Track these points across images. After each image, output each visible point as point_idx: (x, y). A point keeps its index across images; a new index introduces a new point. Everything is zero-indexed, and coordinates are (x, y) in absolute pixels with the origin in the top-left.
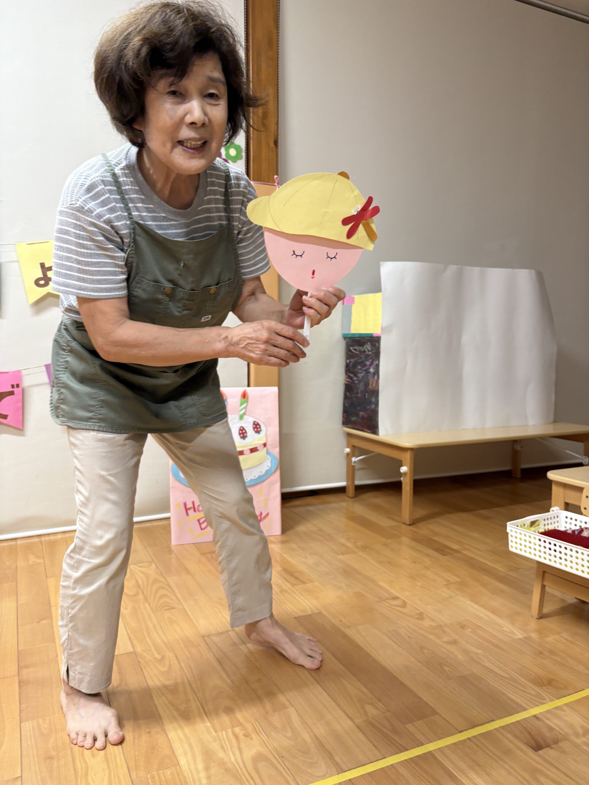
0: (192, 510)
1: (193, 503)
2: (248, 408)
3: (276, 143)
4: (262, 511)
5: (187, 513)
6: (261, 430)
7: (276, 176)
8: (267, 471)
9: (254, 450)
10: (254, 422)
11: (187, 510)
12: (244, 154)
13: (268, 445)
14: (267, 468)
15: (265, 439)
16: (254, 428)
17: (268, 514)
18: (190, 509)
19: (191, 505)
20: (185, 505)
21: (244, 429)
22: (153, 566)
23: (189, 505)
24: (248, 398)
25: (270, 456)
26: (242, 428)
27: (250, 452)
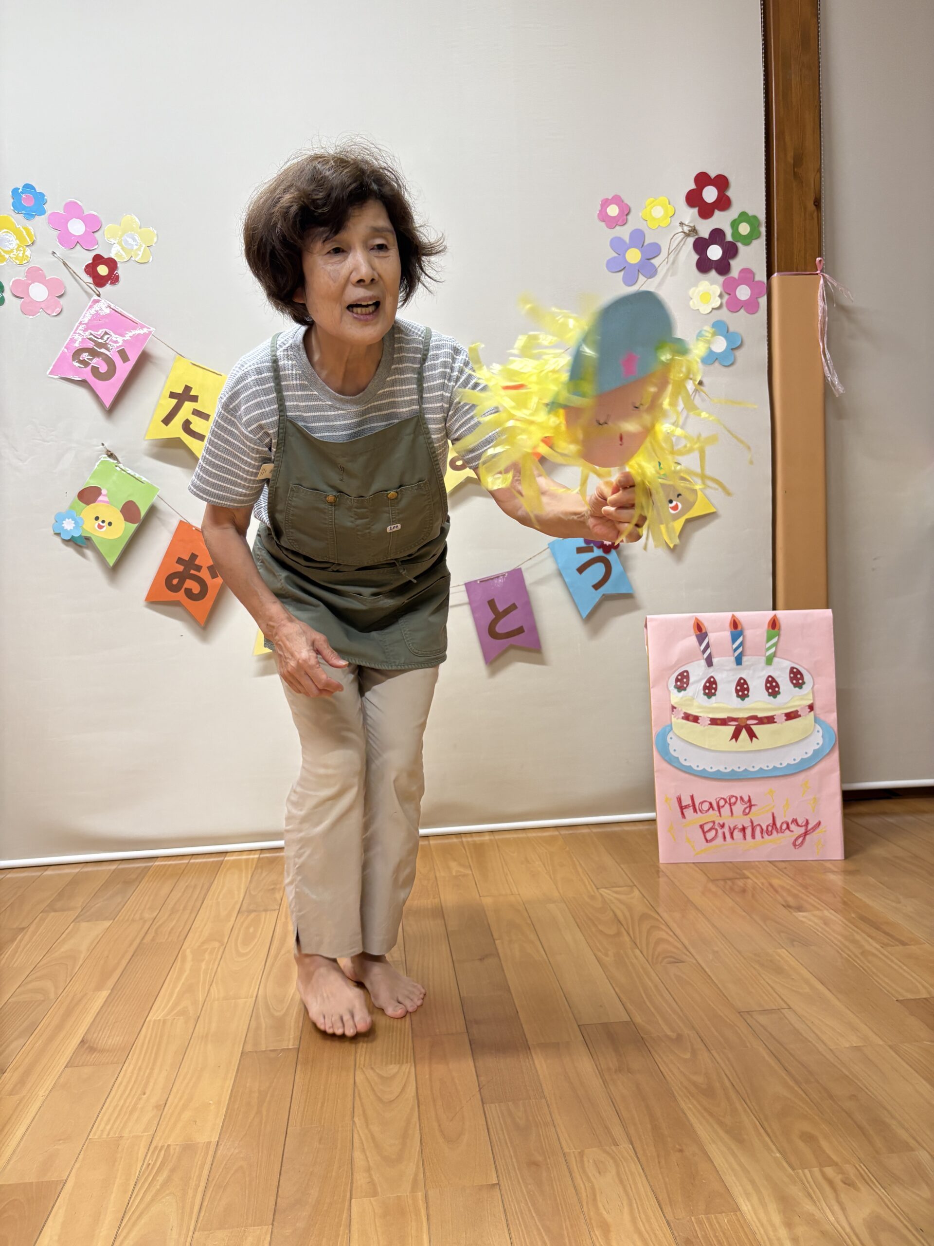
0: (691, 809)
1: (692, 798)
2: (780, 644)
3: (817, 203)
4: (808, 818)
5: (683, 814)
6: (804, 683)
7: (818, 259)
8: (816, 752)
9: (793, 715)
10: (792, 668)
11: (682, 808)
12: (763, 230)
13: (816, 707)
14: (817, 747)
15: (811, 697)
16: (791, 679)
17: (819, 823)
18: (687, 807)
19: (690, 802)
20: (679, 800)
21: (774, 680)
22: (636, 893)
23: (686, 801)
24: (779, 629)
25: (821, 726)
26: (770, 679)
27: (785, 718)
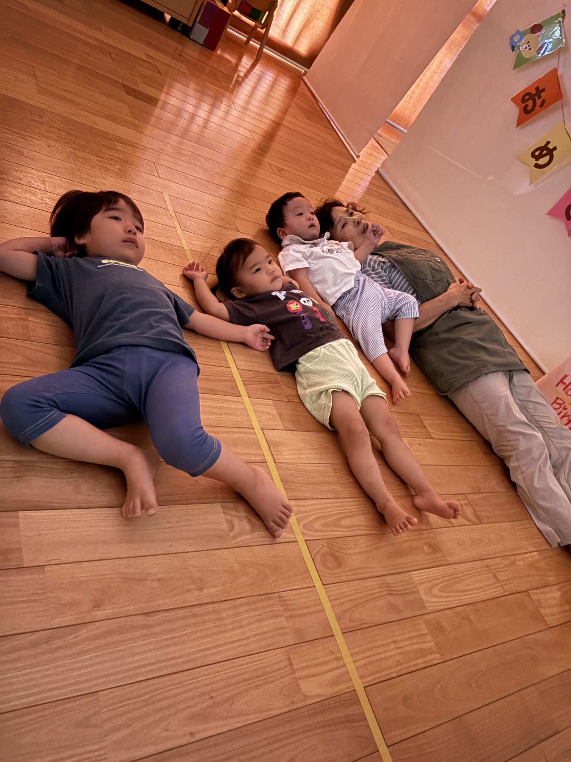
0: (564, 386)
5: (558, 384)
11: (561, 381)
18: (564, 383)
19: (567, 383)
20: (565, 377)
23: (567, 381)
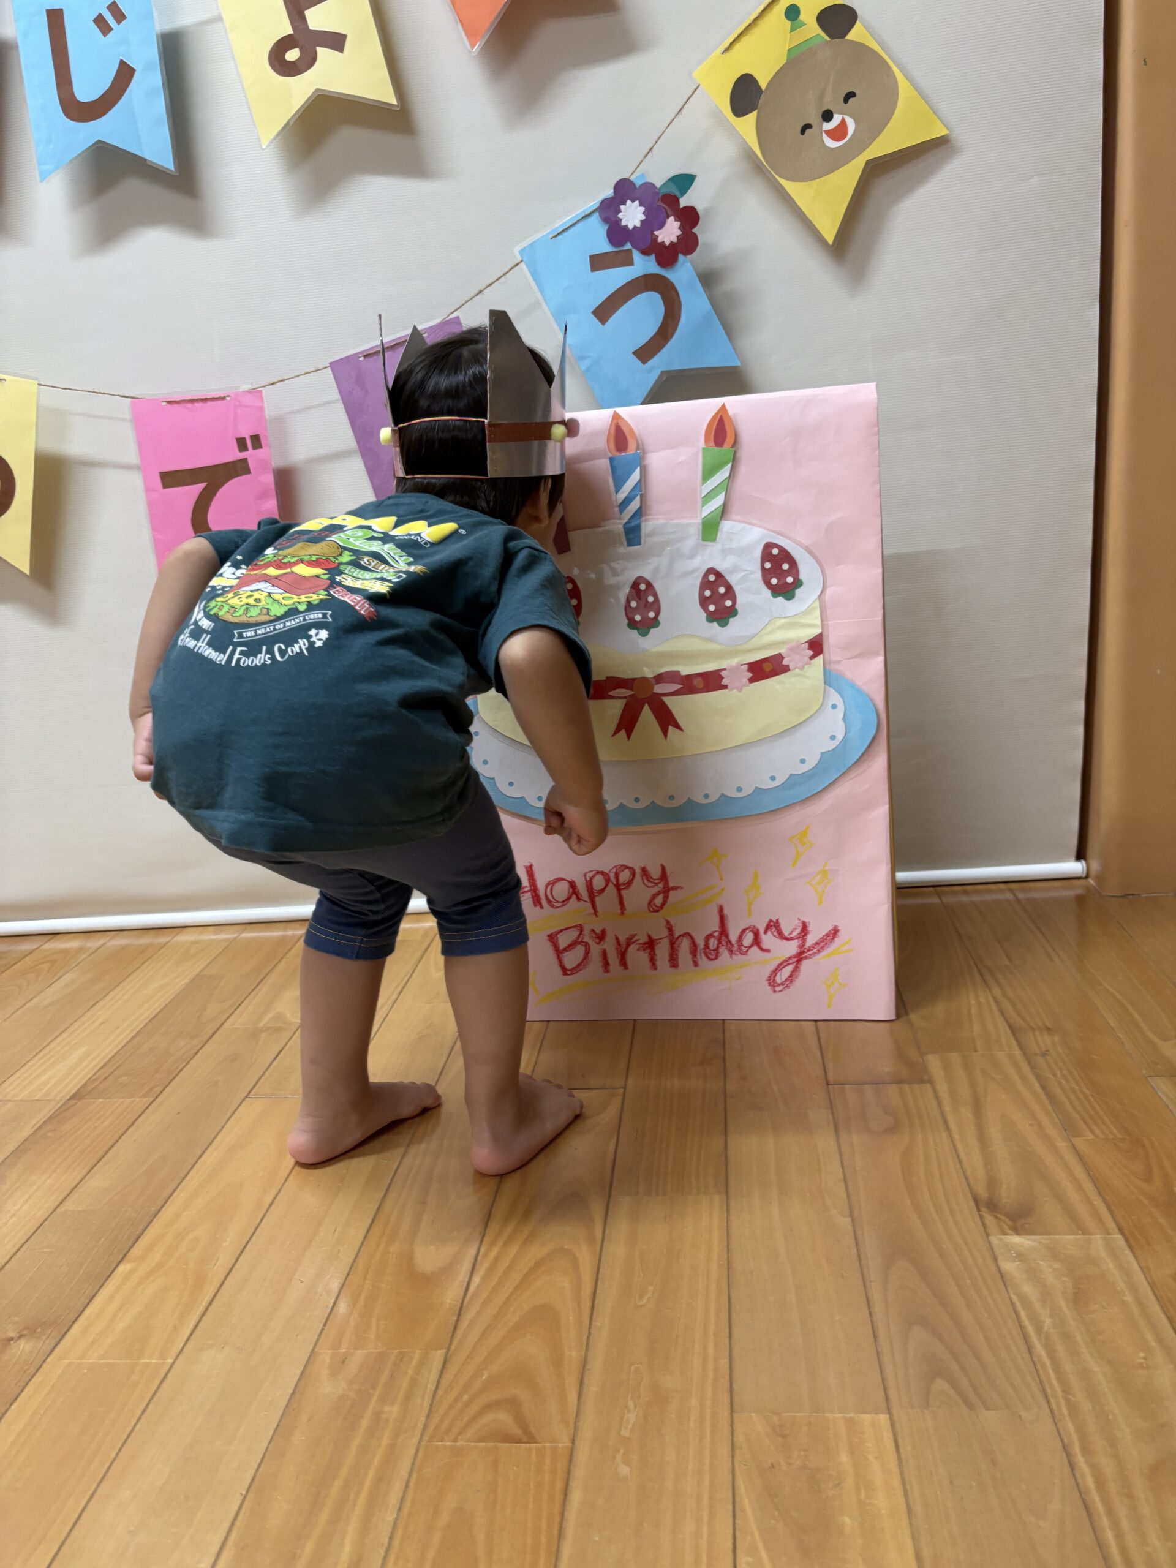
1: (530, 872)
2: (741, 484)
4: (806, 920)
6: (798, 584)
8: (827, 758)
9: (768, 668)
10: (768, 546)
13: (830, 644)
14: (831, 745)
16: (766, 575)
17: (835, 932)
21: (720, 579)
24: (735, 448)
25: (840, 693)
26: (712, 578)
27: (750, 675)
